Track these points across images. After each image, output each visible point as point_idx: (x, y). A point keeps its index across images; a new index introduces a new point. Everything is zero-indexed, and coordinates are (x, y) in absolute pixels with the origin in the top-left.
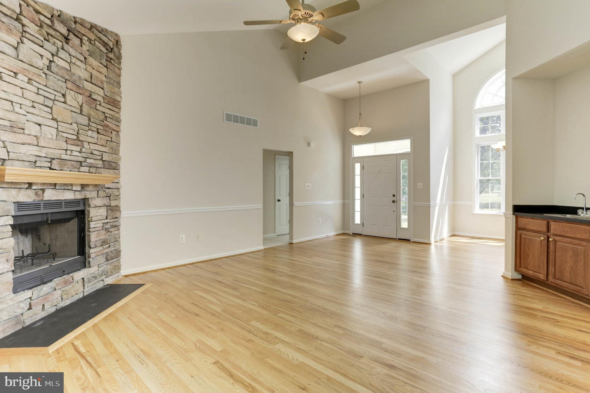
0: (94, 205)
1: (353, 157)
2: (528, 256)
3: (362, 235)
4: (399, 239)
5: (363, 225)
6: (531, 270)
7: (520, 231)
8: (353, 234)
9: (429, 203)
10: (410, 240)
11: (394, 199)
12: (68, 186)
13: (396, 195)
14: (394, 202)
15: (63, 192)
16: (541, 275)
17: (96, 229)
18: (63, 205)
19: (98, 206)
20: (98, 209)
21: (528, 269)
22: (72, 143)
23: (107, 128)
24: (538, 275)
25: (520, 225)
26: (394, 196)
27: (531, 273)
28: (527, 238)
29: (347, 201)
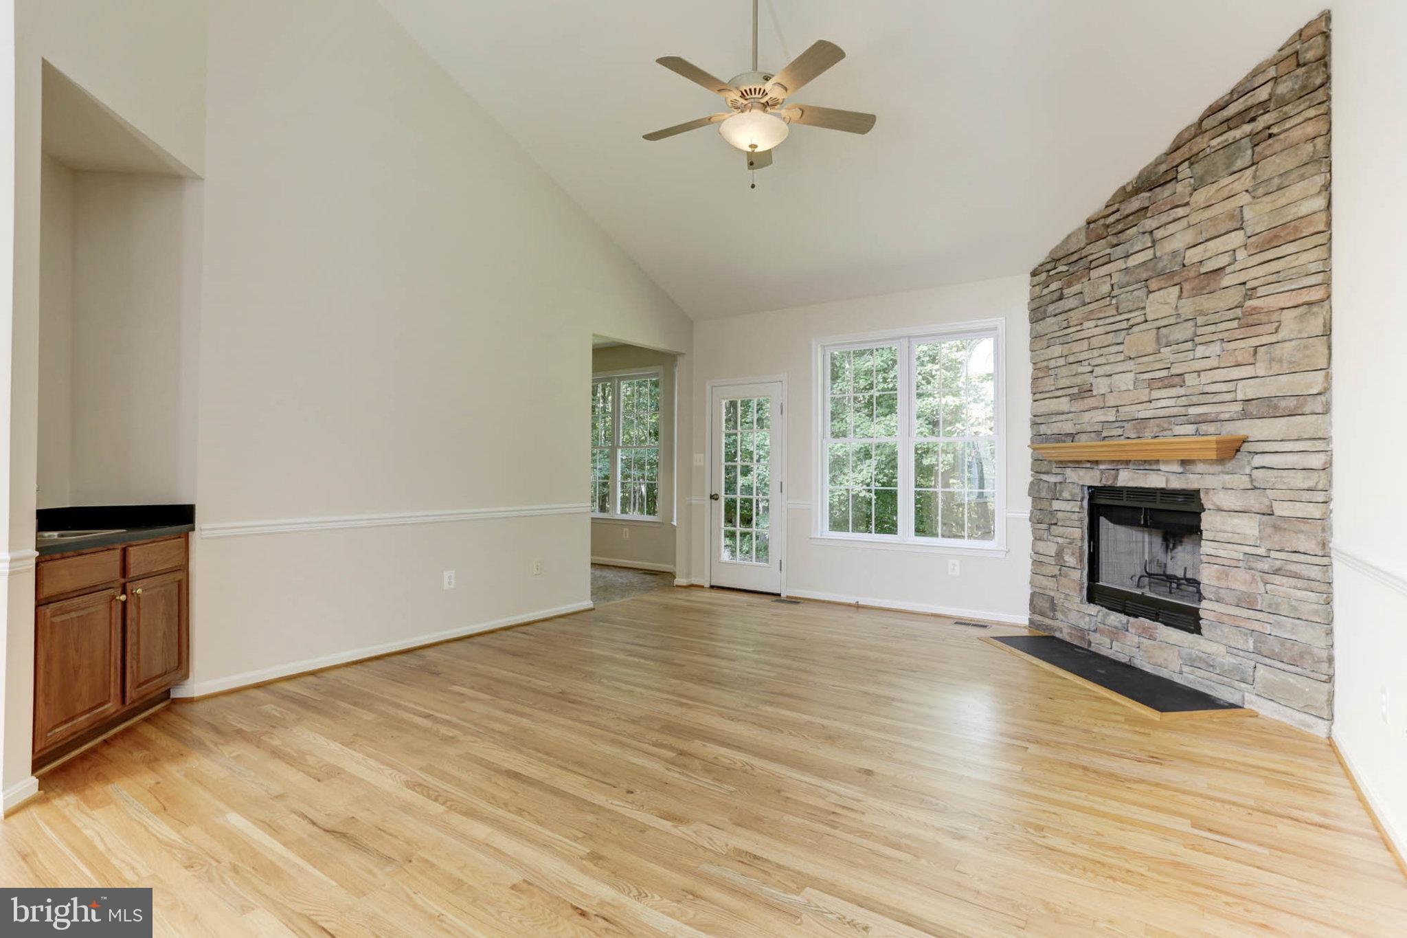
0: (1214, 504)
12: (1150, 465)
15: (1146, 474)
16: (108, 705)
17: (1218, 561)
18: (1158, 498)
19: (1225, 508)
20: (1230, 516)
21: (74, 718)
22: (1160, 384)
23: (1255, 317)
28: (71, 620)
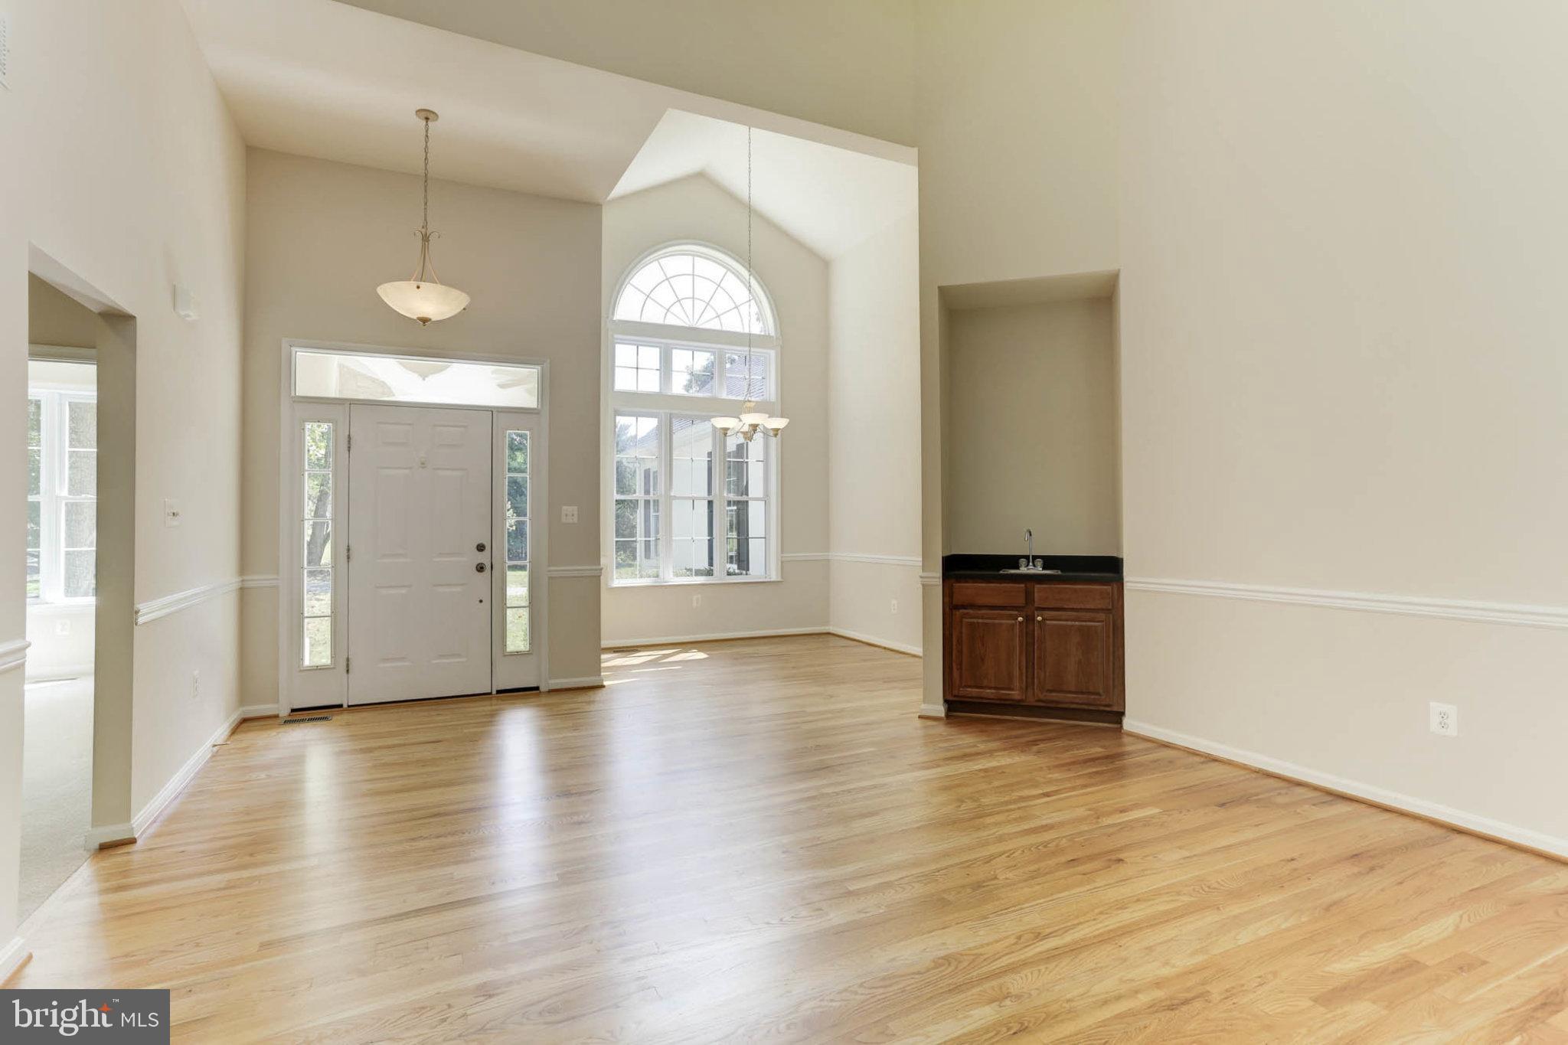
1: (293, 394)
2: (983, 660)
3: (341, 706)
4: (498, 692)
5: (348, 665)
6: (990, 688)
7: (961, 611)
8: (293, 710)
9: (597, 567)
10: (537, 688)
11: (483, 558)
13: (488, 548)
14: (480, 568)
16: (1013, 692)
21: (981, 687)
24: (1009, 694)
25: (958, 599)
26: (481, 548)
27: (992, 693)
28: (978, 623)
29: (258, 580)
